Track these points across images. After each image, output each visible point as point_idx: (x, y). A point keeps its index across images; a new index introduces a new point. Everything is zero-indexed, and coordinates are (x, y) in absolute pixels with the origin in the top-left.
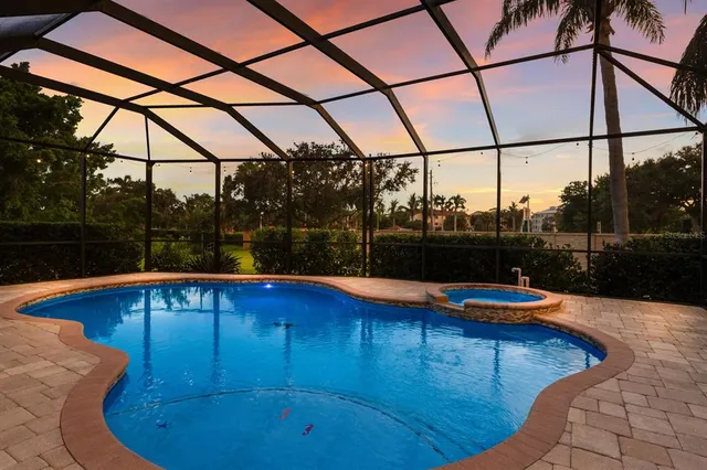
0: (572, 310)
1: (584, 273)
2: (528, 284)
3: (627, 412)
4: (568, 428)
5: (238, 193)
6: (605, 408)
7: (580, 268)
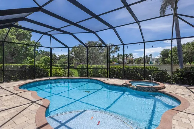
0: (168, 88)
1: (170, 77)
2: (153, 80)
3: (190, 122)
4: (173, 126)
5: (72, 55)
6: (183, 120)
7: (169, 76)
